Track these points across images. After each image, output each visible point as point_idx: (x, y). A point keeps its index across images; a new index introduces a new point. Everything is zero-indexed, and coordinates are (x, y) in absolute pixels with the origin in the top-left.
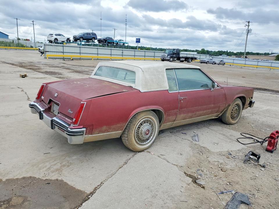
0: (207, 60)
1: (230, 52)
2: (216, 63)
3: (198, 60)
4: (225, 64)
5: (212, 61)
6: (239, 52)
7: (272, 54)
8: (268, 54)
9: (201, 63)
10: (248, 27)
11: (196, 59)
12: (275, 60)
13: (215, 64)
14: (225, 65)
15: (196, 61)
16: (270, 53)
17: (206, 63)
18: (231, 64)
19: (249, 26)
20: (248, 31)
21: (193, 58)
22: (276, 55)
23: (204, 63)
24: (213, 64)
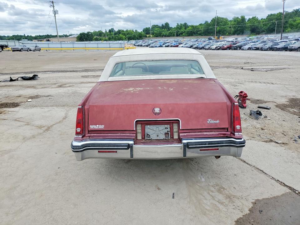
0: (20, 47)
1: (28, 36)
2: (32, 49)
3: (10, 48)
4: (40, 49)
5: (27, 47)
6: (38, 36)
7: (70, 35)
8: (66, 36)
9: (14, 51)
10: (54, 8)
11: (7, 47)
12: (77, 41)
13: (30, 50)
14: (42, 51)
15: (7, 49)
16: (68, 35)
17: (20, 51)
18: (48, 49)
19: (53, 6)
20: (55, 12)
21: (4, 46)
22: (76, 36)
23: (18, 50)
24: (28, 51)
